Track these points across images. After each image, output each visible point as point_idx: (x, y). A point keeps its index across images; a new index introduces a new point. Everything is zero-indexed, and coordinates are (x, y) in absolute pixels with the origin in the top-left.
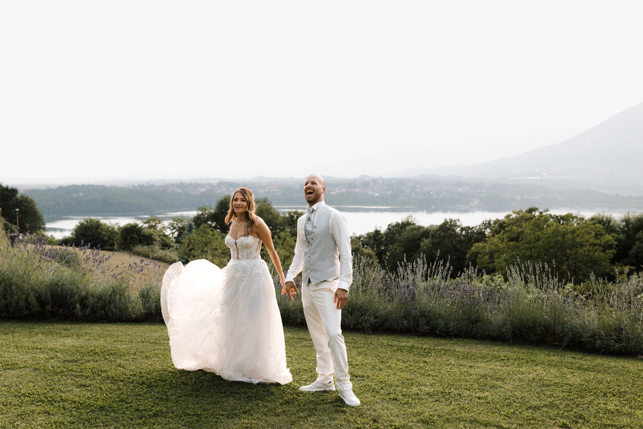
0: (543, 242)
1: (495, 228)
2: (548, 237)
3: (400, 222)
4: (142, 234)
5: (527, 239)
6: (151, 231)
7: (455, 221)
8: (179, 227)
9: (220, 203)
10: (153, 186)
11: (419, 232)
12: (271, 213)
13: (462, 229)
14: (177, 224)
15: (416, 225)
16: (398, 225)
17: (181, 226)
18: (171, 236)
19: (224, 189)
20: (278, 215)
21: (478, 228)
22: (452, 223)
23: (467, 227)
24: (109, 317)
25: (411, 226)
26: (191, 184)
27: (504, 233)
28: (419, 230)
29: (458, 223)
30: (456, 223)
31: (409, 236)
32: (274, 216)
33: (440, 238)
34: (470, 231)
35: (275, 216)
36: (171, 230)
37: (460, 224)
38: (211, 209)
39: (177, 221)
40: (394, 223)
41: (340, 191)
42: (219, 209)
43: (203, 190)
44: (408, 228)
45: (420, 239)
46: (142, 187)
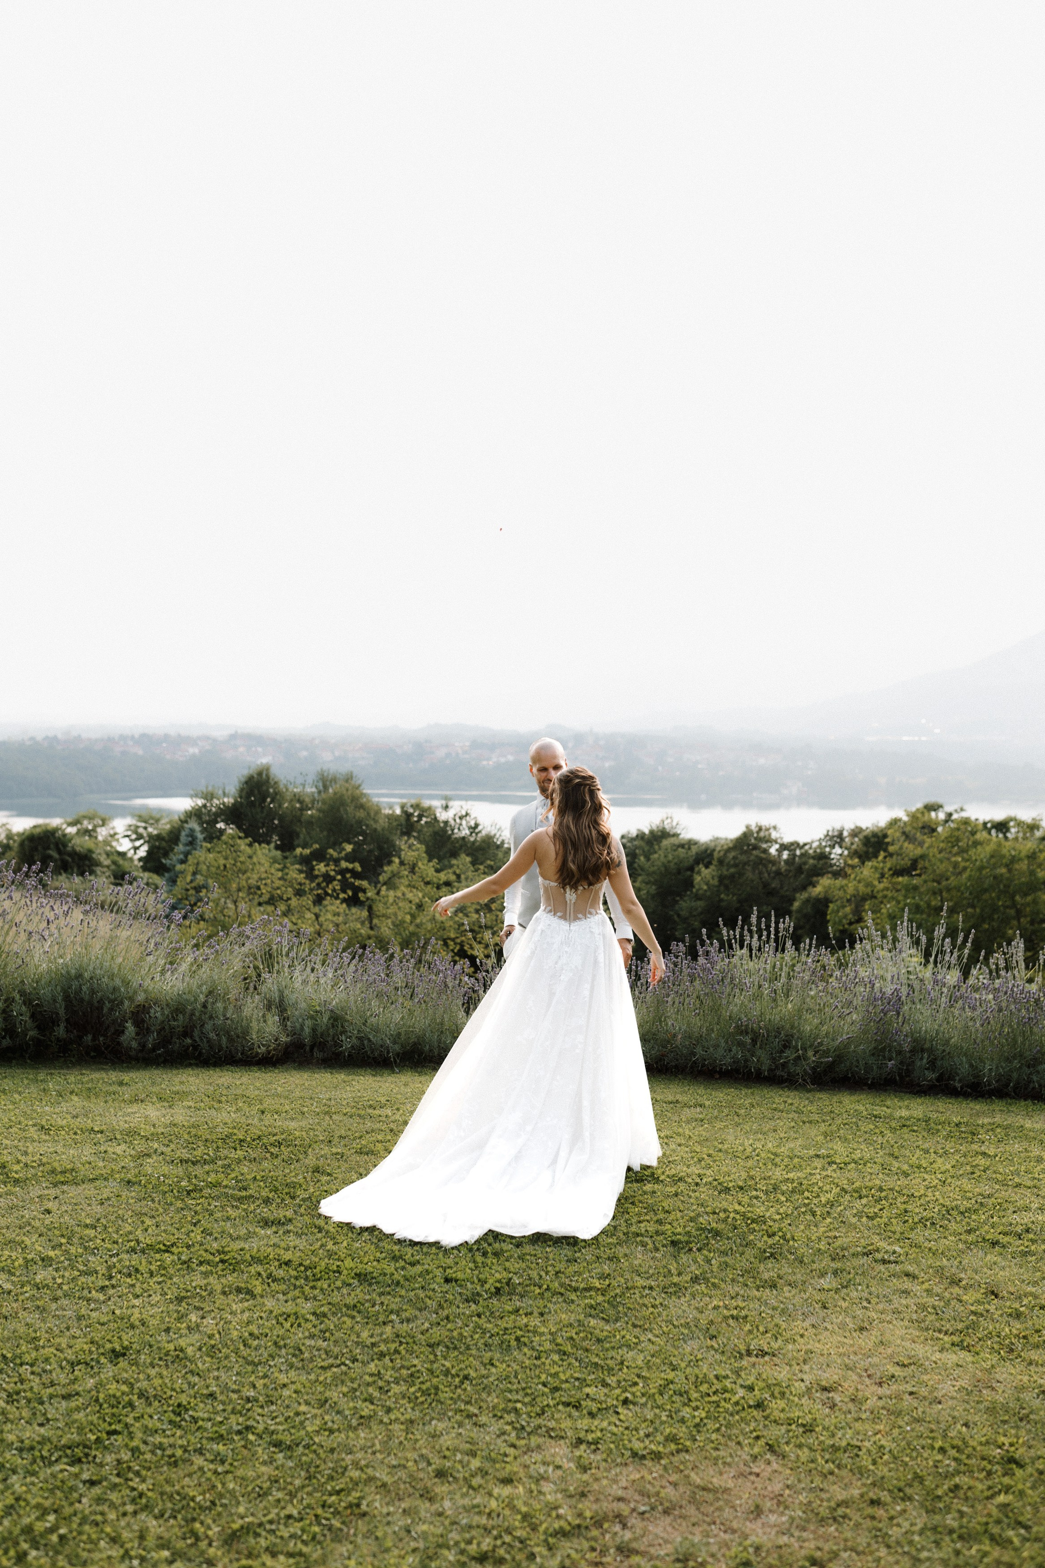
0: (969, 878)
1: (854, 847)
2: (981, 868)
3: (647, 831)
4: (69, 849)
5: (934, 871)
6: (85, 843)
7: (768, 830)
8: (150, 836)
9: (246, 783)
10: (78, 738)
11: (690, 853)
12: (362, 807)
13: (783, 847)
14: (145, 828)
15: (681, 836)
16: (641, 836)
17: (155, 832)
18: (131, 853)
19: (241, 749)
20: (378, 812)
21: (815, 845)
22: (762, 834)
23: (792, 844)
24: (200, 1054)
25: (672, 840)
26: (166, 737)
27: (885, 857)
28: (689, 848)
29: (774, 835)
30: (770, 835)
31: (669, 862)
32: (368, 814)
33: (736, 865)
34: (798, 852)
35: (372, 814)
36: (131, 840)
37: (778, 835)
38: (225, 794)
39: (145, 822)
40: (634, 833)
41: (503, 760)
42: (244, 794)
43: (193, 750)
44: (665, 843)
45: (691, 869)
46: (53, 741)
